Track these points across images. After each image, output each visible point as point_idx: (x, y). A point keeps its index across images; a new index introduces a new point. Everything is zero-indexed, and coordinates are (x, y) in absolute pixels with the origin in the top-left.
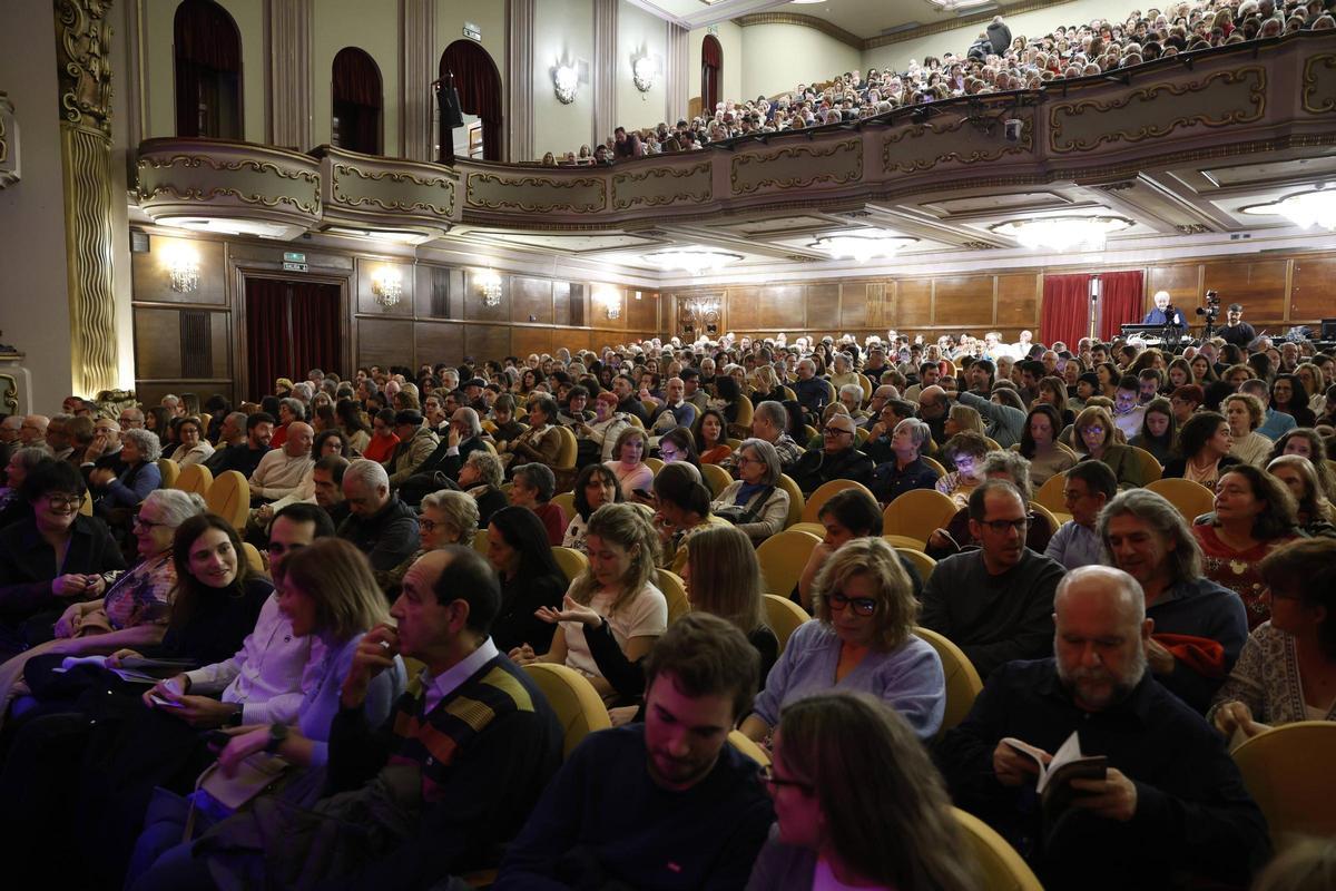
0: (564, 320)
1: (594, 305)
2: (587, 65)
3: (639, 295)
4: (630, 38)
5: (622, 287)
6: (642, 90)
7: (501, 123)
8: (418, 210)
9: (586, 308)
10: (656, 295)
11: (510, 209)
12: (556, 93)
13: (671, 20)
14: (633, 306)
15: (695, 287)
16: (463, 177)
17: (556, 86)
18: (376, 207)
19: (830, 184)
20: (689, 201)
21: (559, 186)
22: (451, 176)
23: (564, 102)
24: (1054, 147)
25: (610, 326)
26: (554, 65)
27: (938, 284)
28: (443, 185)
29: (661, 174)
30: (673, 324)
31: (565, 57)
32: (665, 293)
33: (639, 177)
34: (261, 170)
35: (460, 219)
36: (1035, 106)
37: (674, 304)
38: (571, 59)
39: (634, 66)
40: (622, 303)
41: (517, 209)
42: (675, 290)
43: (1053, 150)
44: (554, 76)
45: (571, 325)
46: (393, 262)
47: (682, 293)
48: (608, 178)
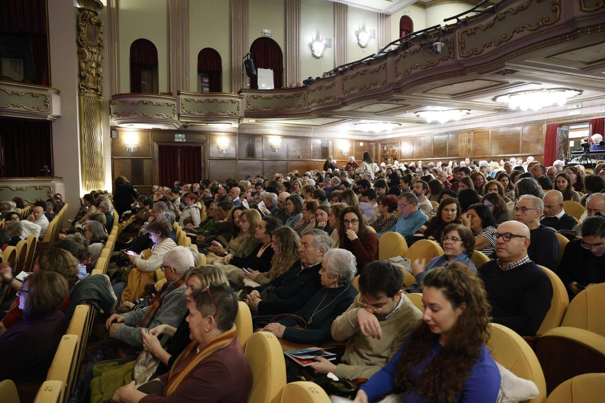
0: (318, 157)
1: (334, 150)
2: (330, 40)
3: (362, 144)
4: (354, 24)
5: (352, 141)
6: (362, 47)
7: (282, 71)
8: (220, 114)
9: (330, 151)
10: (372, 144)
11: (267, 110)
12: (313, 54)
13: (379, 12)
14: (359, 149)
15: (388, 139)
16: (245, 98)
17: (313, 51)
18: (203, 114)
19: (378, 86)
20: (331, 100)
21: (288, 98)
22: (239, 98)
23: (318, 58)
24: (461, 55)
25: (344, 159)
26: (312, 41)
27: (492, 132)
28: (233, 102)
29: (320, 88)
30: (379, 157)
31: (318, 37)
32: (376, 142)
33: (313, 91)
34: (146, 104)
35: (244, 116)
36: (453, 33)
37: (380, 148)
38: (321, 38)
39: (358, 37)
40: (352, 148)
41: (270, 109)
42: (380, 141)
43: (461, 56)
44: (311, 46)
45: (322, 159)
46: (226, 135)
47: (383, 142)
48: (305, 92)
